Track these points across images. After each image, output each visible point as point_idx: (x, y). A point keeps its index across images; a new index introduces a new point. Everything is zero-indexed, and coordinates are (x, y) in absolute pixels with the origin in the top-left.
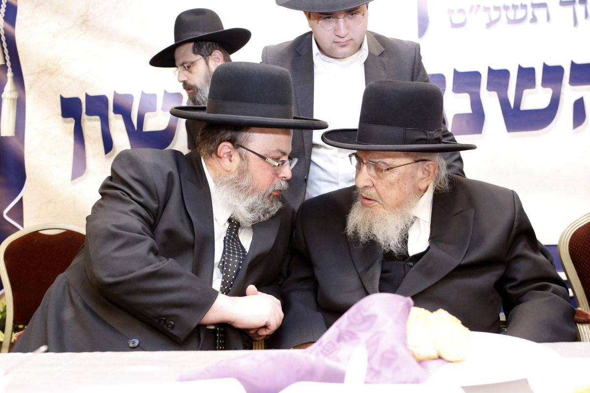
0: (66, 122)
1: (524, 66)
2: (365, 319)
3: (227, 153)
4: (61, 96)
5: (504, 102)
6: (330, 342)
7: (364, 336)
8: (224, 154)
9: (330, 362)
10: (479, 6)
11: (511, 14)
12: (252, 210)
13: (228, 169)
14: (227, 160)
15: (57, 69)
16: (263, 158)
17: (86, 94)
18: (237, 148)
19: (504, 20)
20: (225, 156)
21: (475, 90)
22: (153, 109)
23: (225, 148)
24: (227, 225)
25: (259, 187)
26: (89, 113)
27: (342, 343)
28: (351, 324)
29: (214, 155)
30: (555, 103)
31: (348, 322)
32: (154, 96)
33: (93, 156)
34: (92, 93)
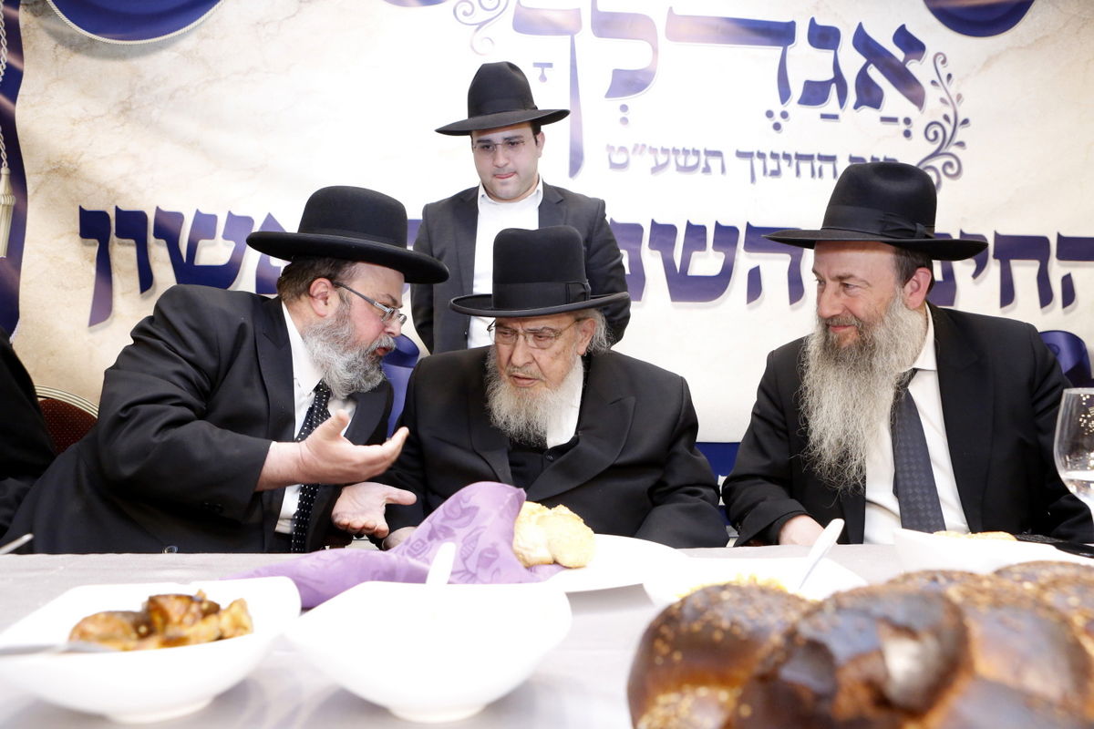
0: (85, 244)
1: (694, 222)
2: (464, 512)
3: (324, 293)
4: (80, 207)
5: (669, 265)
7: (461, 533)
8: (318, 295)
9: (414, 562)
10: (644, 146)
11: (681, 161)
13: (322, 313)
14: (321, 303)
15: (75, 170)
16: (370, 302)
17: (117, 208)
18: (337, 287)
19: (672, 165)
20: (321, 297)
21: (633, 246)
22: (211, 235)
23: (320, 286)
24: (313, 395)
25: (361, 339)
26: (120, 234)
27: (435, 540)
28: (447, 518)
29: (303, 297)
30: (727, 271)
31: (443, 516)
32: (213, 218)
33: (123, 294)
34: (125, 207)
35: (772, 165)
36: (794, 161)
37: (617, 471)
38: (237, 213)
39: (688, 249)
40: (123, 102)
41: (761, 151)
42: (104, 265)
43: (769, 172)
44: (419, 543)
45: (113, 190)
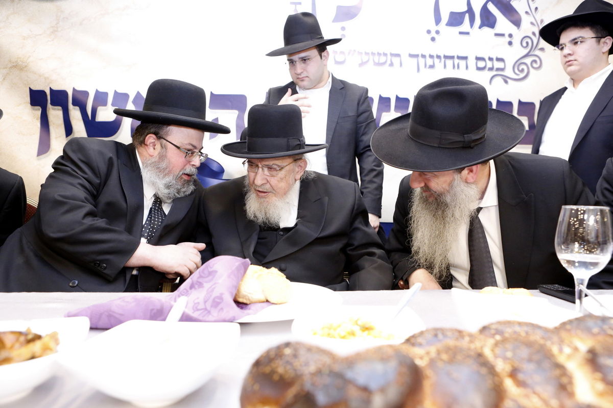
0: (34, 110)
1: (384, 96)
2: (210, 273)
3: (153, 142)
4: (30, 88)
6: (185, 289)
7: (207, 286)
8: (150, 143)
10: (355, 51)
11: (376, 59)
12: (168, 187)
13: (151, 154)
14: (152, 148)
15: (26, 66)
16: (178, 148)
17: (50, 88)
18: (159, 139)
19: (371, 62)
20: (151, 145)
22: (105, 104)
23: (150, 138)
24: (153, 199)
25: (174, 169)
26: (53, 104)
27: (193, 290)
28: (201, 277)
29: (143, 145)
31: (198, 276)
32: (106, 94)
33: (56, 138)
34: (55, 88)
35: (430, 62)
36: (443, 60)
37: (319, 241)
38: (120, 91)
39: (380, 111)
40: (53, 27)
41: (423, 54)
42: (45, 121)
43: (428, 66)
44: (185, 291)
45: (48, 78)
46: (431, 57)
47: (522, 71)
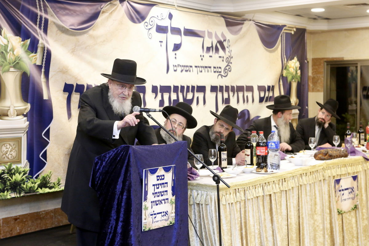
0: (64, 94)
4: (65, 83)
10: (179, 65)
15: (67, 72)
17: (77, 83)
19: (184, 70)
26: (76, 91)
30: (193, 98)
33: (73, 109)
35: (201, 69)
36: (204, 68)
39: (187, 92)
45: (77, 78)
46: (201, 67)
47: (226, 72)
